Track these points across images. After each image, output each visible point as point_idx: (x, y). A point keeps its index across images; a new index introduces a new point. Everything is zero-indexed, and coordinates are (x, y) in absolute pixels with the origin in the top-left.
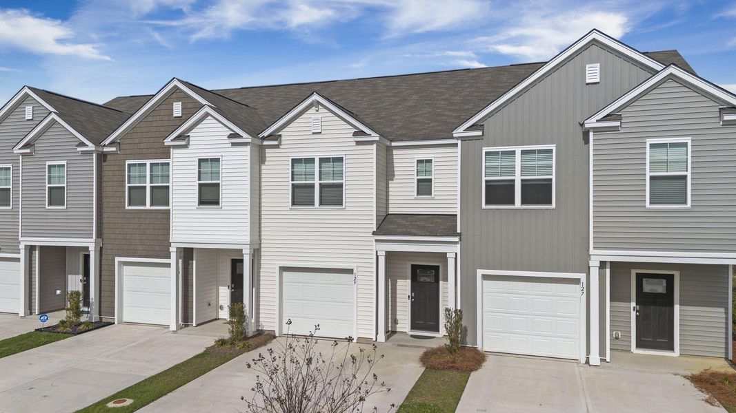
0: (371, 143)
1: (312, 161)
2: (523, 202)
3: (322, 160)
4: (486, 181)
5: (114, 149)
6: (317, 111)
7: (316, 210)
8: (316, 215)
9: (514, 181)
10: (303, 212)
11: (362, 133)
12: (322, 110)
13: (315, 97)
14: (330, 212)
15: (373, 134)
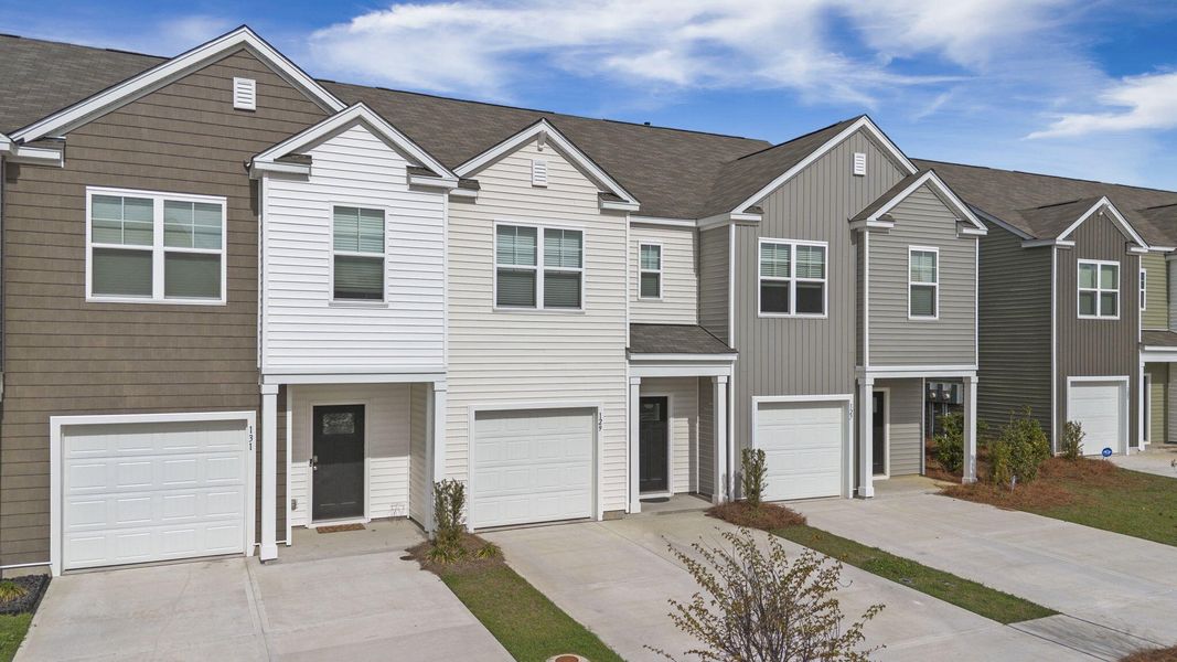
0: (623, 213)
1: (532, 232)
2: (798, 311)
3: (549, 233)
4: (762, 281)
5: (56, 155)
6: (540, 150)
7: (540, 314)
8: (540, 321)
9: (788, 282)
10: (517, 317)
11: (613, 196)
12: (547, 149)
13: (543, 127)
14: (562, 318)
15: (632, 201)
